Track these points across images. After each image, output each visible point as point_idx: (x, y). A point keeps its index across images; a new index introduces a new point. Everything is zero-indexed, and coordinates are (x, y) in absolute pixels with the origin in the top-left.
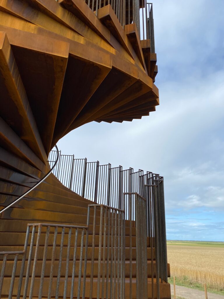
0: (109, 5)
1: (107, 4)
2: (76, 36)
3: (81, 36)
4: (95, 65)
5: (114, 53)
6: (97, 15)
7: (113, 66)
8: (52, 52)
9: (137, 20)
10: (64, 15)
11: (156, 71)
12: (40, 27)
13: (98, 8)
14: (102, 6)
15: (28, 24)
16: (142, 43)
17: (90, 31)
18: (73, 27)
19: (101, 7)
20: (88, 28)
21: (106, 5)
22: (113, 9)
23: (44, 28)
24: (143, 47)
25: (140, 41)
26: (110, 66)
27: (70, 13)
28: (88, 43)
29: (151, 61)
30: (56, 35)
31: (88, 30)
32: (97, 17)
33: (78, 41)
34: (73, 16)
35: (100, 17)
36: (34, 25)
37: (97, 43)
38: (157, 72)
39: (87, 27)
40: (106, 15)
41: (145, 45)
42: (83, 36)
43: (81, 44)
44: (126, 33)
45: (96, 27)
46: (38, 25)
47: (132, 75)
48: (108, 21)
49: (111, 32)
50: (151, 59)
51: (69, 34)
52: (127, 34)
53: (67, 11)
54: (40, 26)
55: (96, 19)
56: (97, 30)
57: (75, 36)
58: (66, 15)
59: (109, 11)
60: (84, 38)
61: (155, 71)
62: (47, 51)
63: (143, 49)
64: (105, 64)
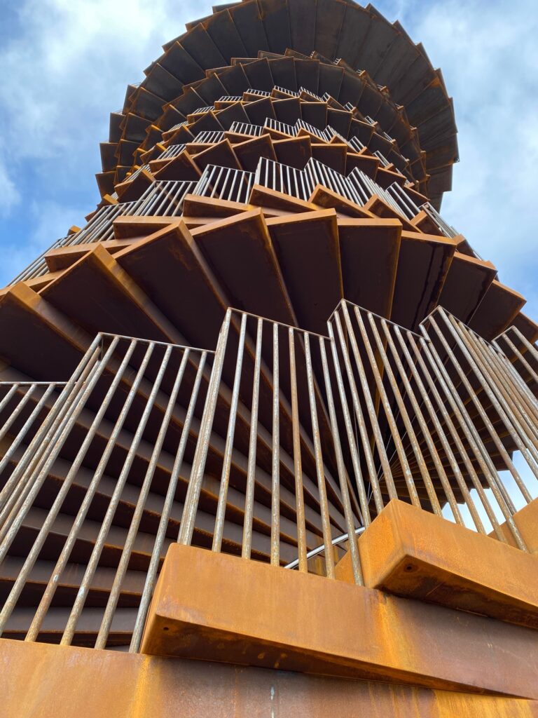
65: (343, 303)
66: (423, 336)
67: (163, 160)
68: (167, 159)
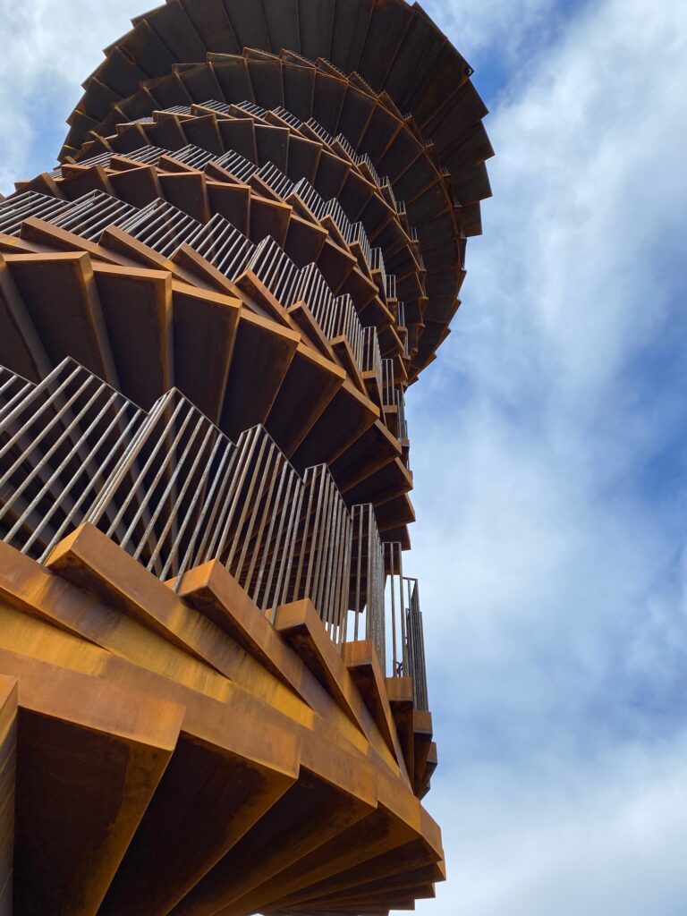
0: (306, 599)
1: (301, 597)
2: (209, 676)
3: (223, 677)
4: (249, 766)
5: (309, 724)
6: (272, 622)
7: (303, 764)
8: (132, 732)
9: (376, 627)
10: (186, 625)
11: (431, 761)
12: (117, 657)
13: (279, 603)
14: (289, 600)
15: (85, 648)
16: (390, 687)
17: (248, 662)
18: (204, 655)
19: (287, 602)
20: (245, 655)
21: (298, 600)
22: (316, 608)
23: (126, 658)
24: (393, 699)
25: (386, 680)
26: (294, 770)
27: (203, 618)
28: (238, 697)
29: (415, 734)
30: (155, 676)
31: (244, 660)
32: (273, 626)
33: (209, 695)
34: (210, 626)
35: (280, 627)
36: (100, 651)
37: (264, 696)
38: (434, 765)
39: (242, 652)
40: (297, 624)
41: (399, 692)
42: (227, 678)
43: (218, 702)
44: (346, 665)
45: (267, 654)
46: (112, 650)
47: (357, 794)
48: (300, 638)
49: (305, 663)
50: (417, 727)
51: (190, 675)
52: (349, 665)
53: (198, 614)
54: (117, 653)
55: (270, 631)
56: (269, 660)
57: (205, 678)
58: (193, 623)
59: (304, 616)
60: (228, 684)
61: (428, 760)
62: (117, 728)
63: (392, 704)
64: (278, 764)
65: (259, 427)
66: (302, 478)
67: (128, 161)
68: (134, 162)
